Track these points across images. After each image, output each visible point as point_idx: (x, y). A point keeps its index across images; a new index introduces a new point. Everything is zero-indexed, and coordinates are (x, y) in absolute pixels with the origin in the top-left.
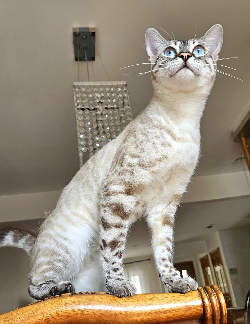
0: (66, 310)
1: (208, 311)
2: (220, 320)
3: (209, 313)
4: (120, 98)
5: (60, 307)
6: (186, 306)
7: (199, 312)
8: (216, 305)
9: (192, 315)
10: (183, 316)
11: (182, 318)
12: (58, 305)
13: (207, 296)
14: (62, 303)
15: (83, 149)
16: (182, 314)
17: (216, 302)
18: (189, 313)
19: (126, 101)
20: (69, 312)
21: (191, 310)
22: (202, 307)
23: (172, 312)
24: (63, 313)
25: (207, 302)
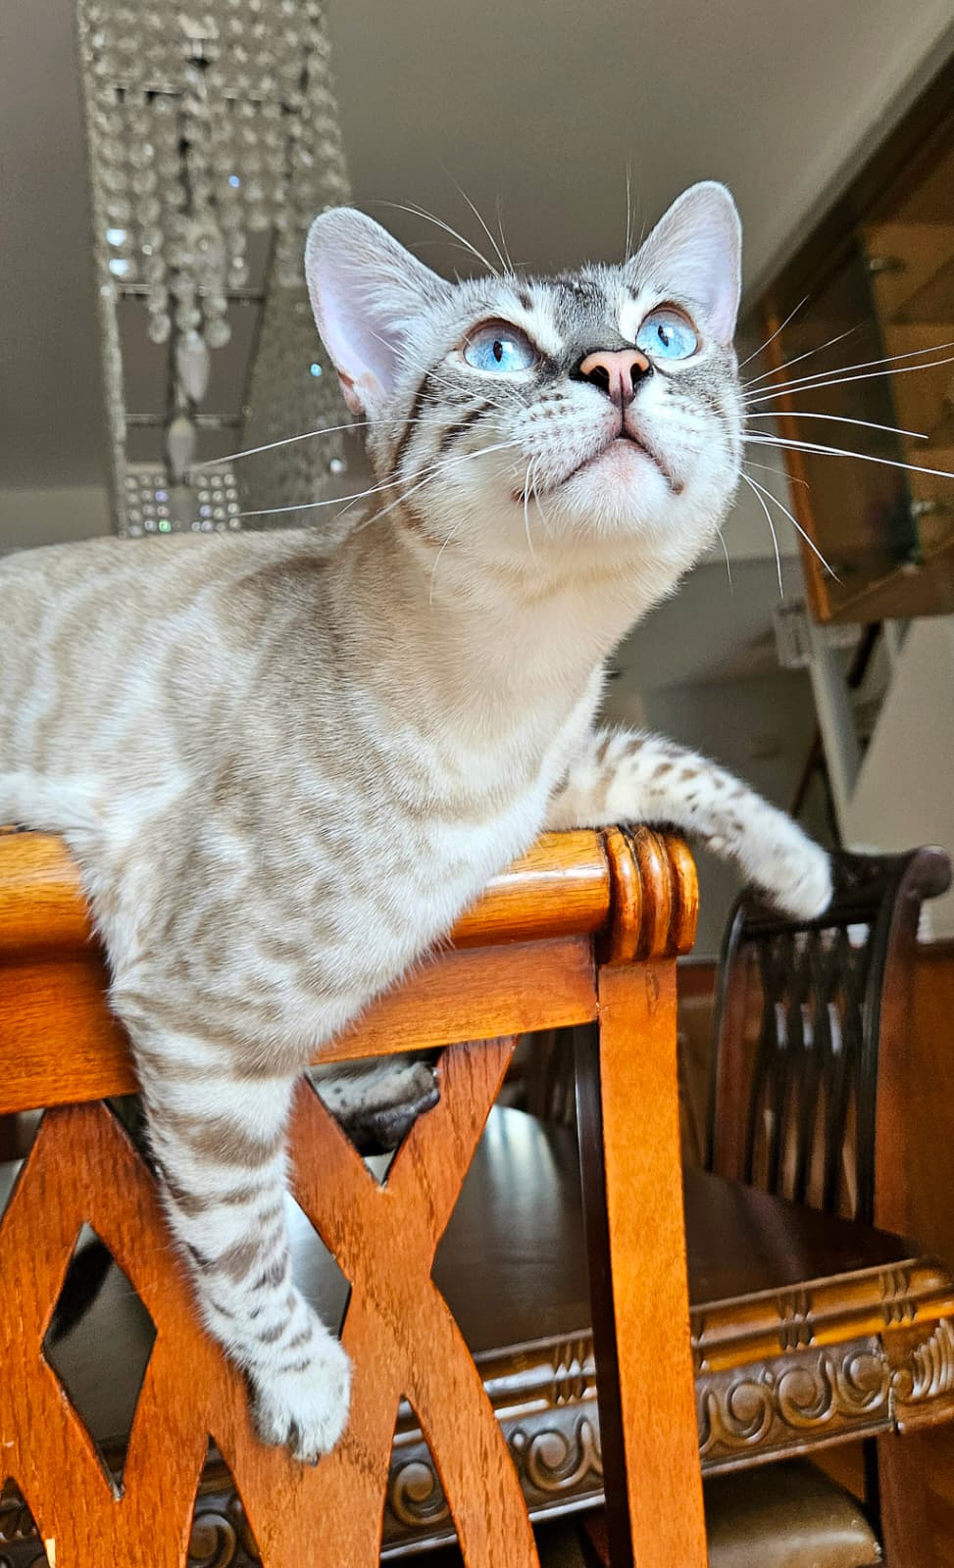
0: (48, 880)
1: (626, 899)
2: (669, 936)
3: (632, 908)
4: (290, 51)
5: (22, 871)
6: (547, 881)
7: (591, 903)
8: (660, 879)
9: (567, 913)
10: (529, 919)
11: (525, 926)
12: (12, 861)
13: (627, 845)
14: (33, 854)
15: (119, 267)
16: (530, 911)
17: (662, 867)
18: (553, 907)
19: (315, 66)
20: (61, 889)
21: (562, 895)
22: (604, 886)
23: (492, 903)
24: (36, 893)
25: (627, 869)
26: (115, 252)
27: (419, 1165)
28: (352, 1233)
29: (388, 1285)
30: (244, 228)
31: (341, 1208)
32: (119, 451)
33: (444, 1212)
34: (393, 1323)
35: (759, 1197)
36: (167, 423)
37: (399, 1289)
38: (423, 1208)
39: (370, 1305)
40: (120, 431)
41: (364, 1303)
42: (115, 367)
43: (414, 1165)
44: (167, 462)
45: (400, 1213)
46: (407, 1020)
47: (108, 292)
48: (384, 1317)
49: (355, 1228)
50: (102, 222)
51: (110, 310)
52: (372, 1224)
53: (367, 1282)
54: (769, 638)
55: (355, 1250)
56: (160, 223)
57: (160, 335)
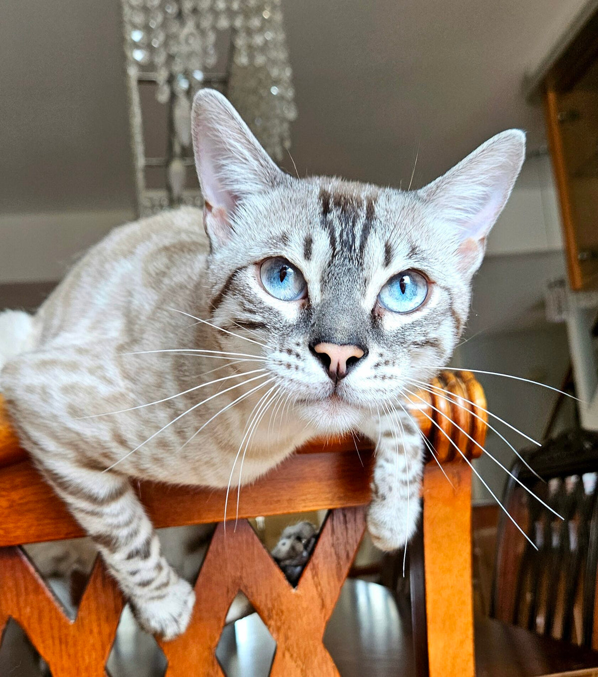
26: (136, 46)
27: (316, 578)
28: (277, 614)
29: (297, 644)
30: (214, 28)
31: (271, 600)
32: (140, 177)
33: (330, 605)
34: (300, 666)
35: (522, 634)
36: (167, 164)
37: (304, 647)
38: (318, 602)
39: (287, 655)
40: (141, 161)
41: (284, 655)
42: (137, 120)
43: (313, 578)
44: (169, 189)
45: (305, 605)
46: (309, 493)
47: (133, 73)
48: (296, 662)
49: (279, 611)
50: (128, 27)
51: (133, 84)
52: (288, 609)
53: (285, 642)
54: (542, 305)
55: (279, 624)
56: (164, 25)
57: (163, 96)
